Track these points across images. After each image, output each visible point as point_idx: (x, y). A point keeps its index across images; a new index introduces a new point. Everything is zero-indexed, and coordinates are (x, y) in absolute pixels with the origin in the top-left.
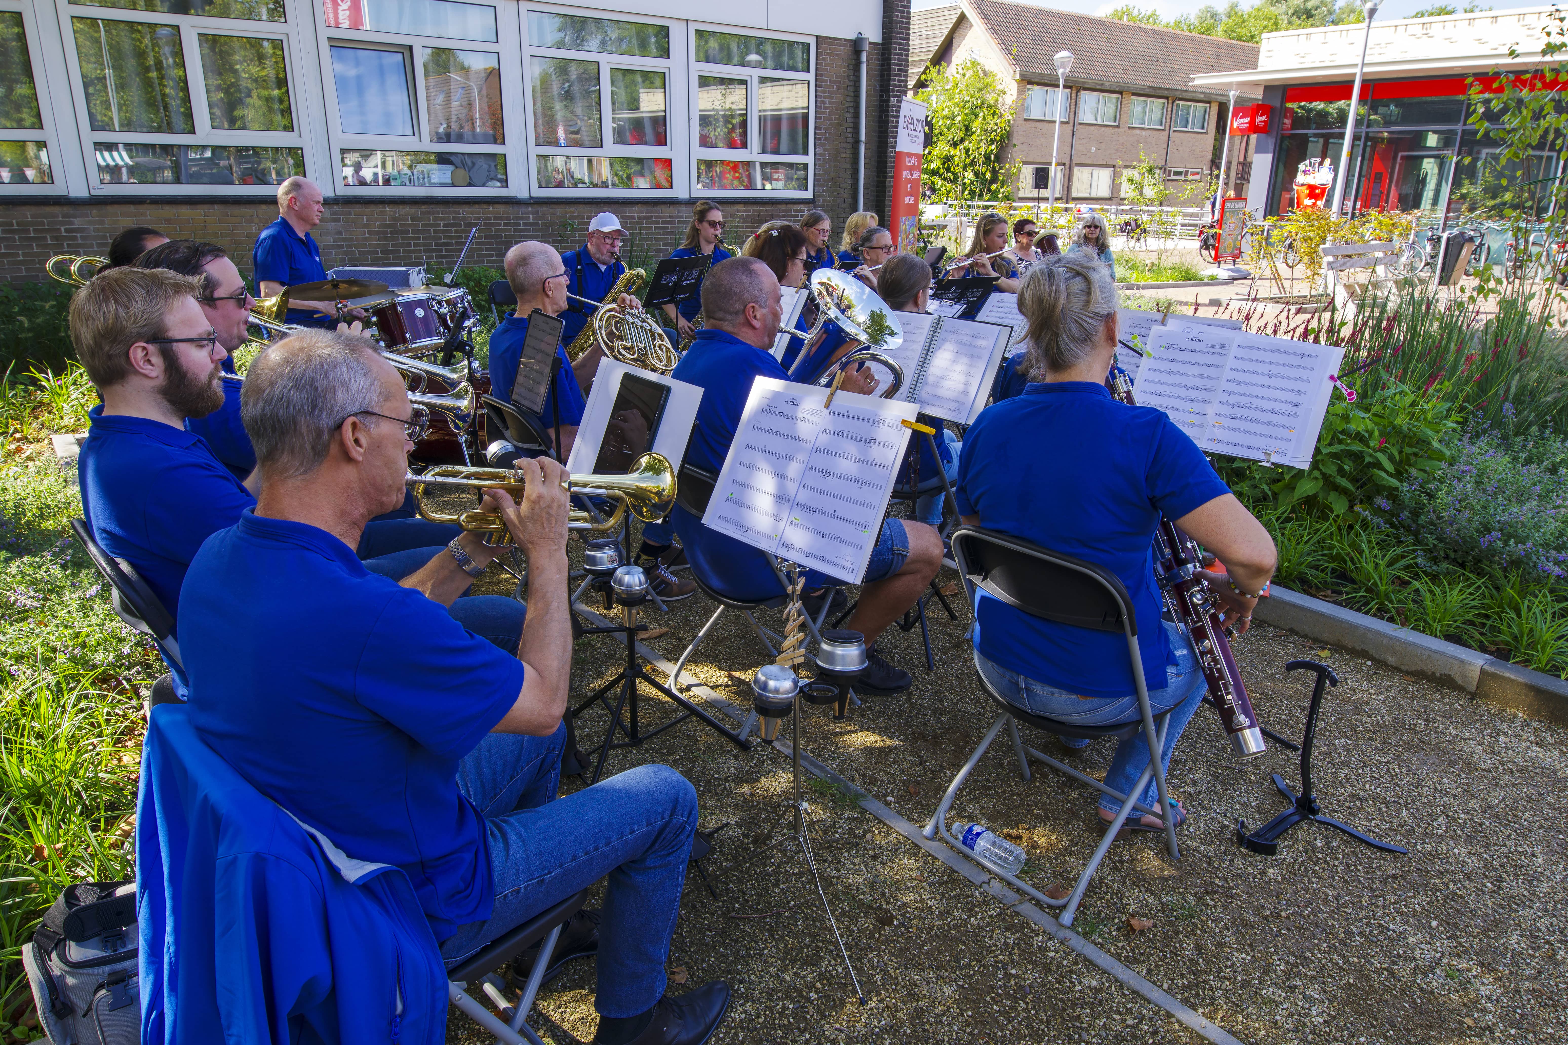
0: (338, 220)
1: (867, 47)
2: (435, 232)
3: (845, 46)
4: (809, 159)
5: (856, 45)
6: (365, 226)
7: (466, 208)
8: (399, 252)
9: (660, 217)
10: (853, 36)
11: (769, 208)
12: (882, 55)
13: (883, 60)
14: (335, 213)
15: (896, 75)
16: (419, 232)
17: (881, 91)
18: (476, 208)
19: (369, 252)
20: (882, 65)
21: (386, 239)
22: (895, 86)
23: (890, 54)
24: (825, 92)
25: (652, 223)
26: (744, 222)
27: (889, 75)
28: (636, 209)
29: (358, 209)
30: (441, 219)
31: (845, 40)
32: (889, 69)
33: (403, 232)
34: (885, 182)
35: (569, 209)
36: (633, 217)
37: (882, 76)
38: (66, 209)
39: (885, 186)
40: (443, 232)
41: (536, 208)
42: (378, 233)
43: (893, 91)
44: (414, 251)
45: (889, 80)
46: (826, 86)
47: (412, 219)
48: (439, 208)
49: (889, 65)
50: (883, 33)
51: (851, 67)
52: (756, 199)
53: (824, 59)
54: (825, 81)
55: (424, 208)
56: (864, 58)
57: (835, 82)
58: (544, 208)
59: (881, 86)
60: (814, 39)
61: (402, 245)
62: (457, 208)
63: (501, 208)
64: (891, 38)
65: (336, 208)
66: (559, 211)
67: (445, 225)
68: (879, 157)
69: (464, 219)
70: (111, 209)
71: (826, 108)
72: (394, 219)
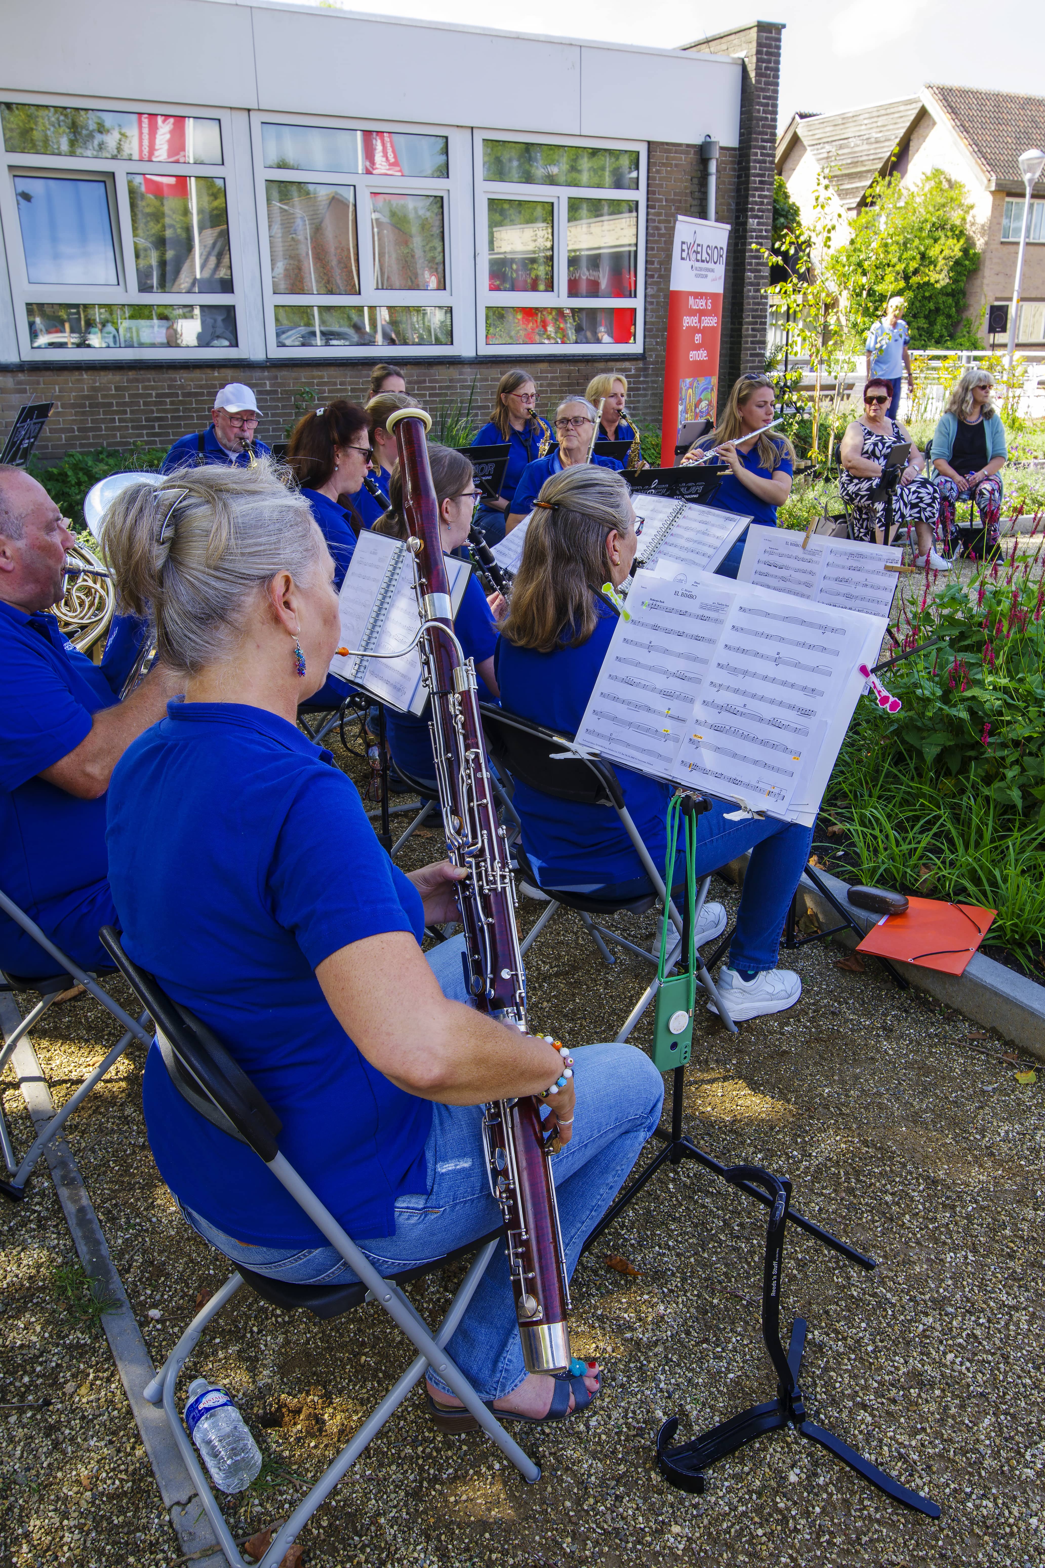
0: (24, 391)
1: (716, 153)
2: (145, 404)
3: (687, 153)
4: (637, 303)
5: (702, 152)
8: (100, 429)
9: (436, 381)
10: (698, 140)
11: (582, 366)
12: (739, 163)
13: (740, 169)
14: (20, 383)
15: (756, 189)
16: (125, 404)
17: (738, 211)
18: (197, 374)
19: (62, 430)
20: (739, 177)
21: (84, 413)
22: (756, 203)
23: (748, 162)
24: (659, 214)
25: (425, 389)
26: (549, 385)
27: (747, 189)
29: (48, 376)
30: (153, 388)
31: (688, 146)
32: (747, 182)
33: (105, 405)
34: (740, 330)
35: (316, 372)
37: (738, 190)
39: (740, 336)
40: (156, 403)
41: (274, 372)
42: (73, 406)
43: (753, 210)
44: (119, 429)
45: (747, 197)
46: (661, 207)
47: (117, 388)
48: (150, 375)
49: (748, 176)
50: (741, 135)
51: (696, 181)
52: (565, 356)
53: (658, 172)
54: (660, 200)
55: (131, 374)
56: (713, 167)
57: (673, 201)
58: (284, 373)
59: (738, 204)
60: (645, 145)
61: (103, 421)
62: (172, 374)
64: (749, 140)
65: (21, 377)
66: (304, 375)
67: (158, 396)
68: (734, 297)
69: (182, 387)
71: (660, 235)
72: (94, 389)
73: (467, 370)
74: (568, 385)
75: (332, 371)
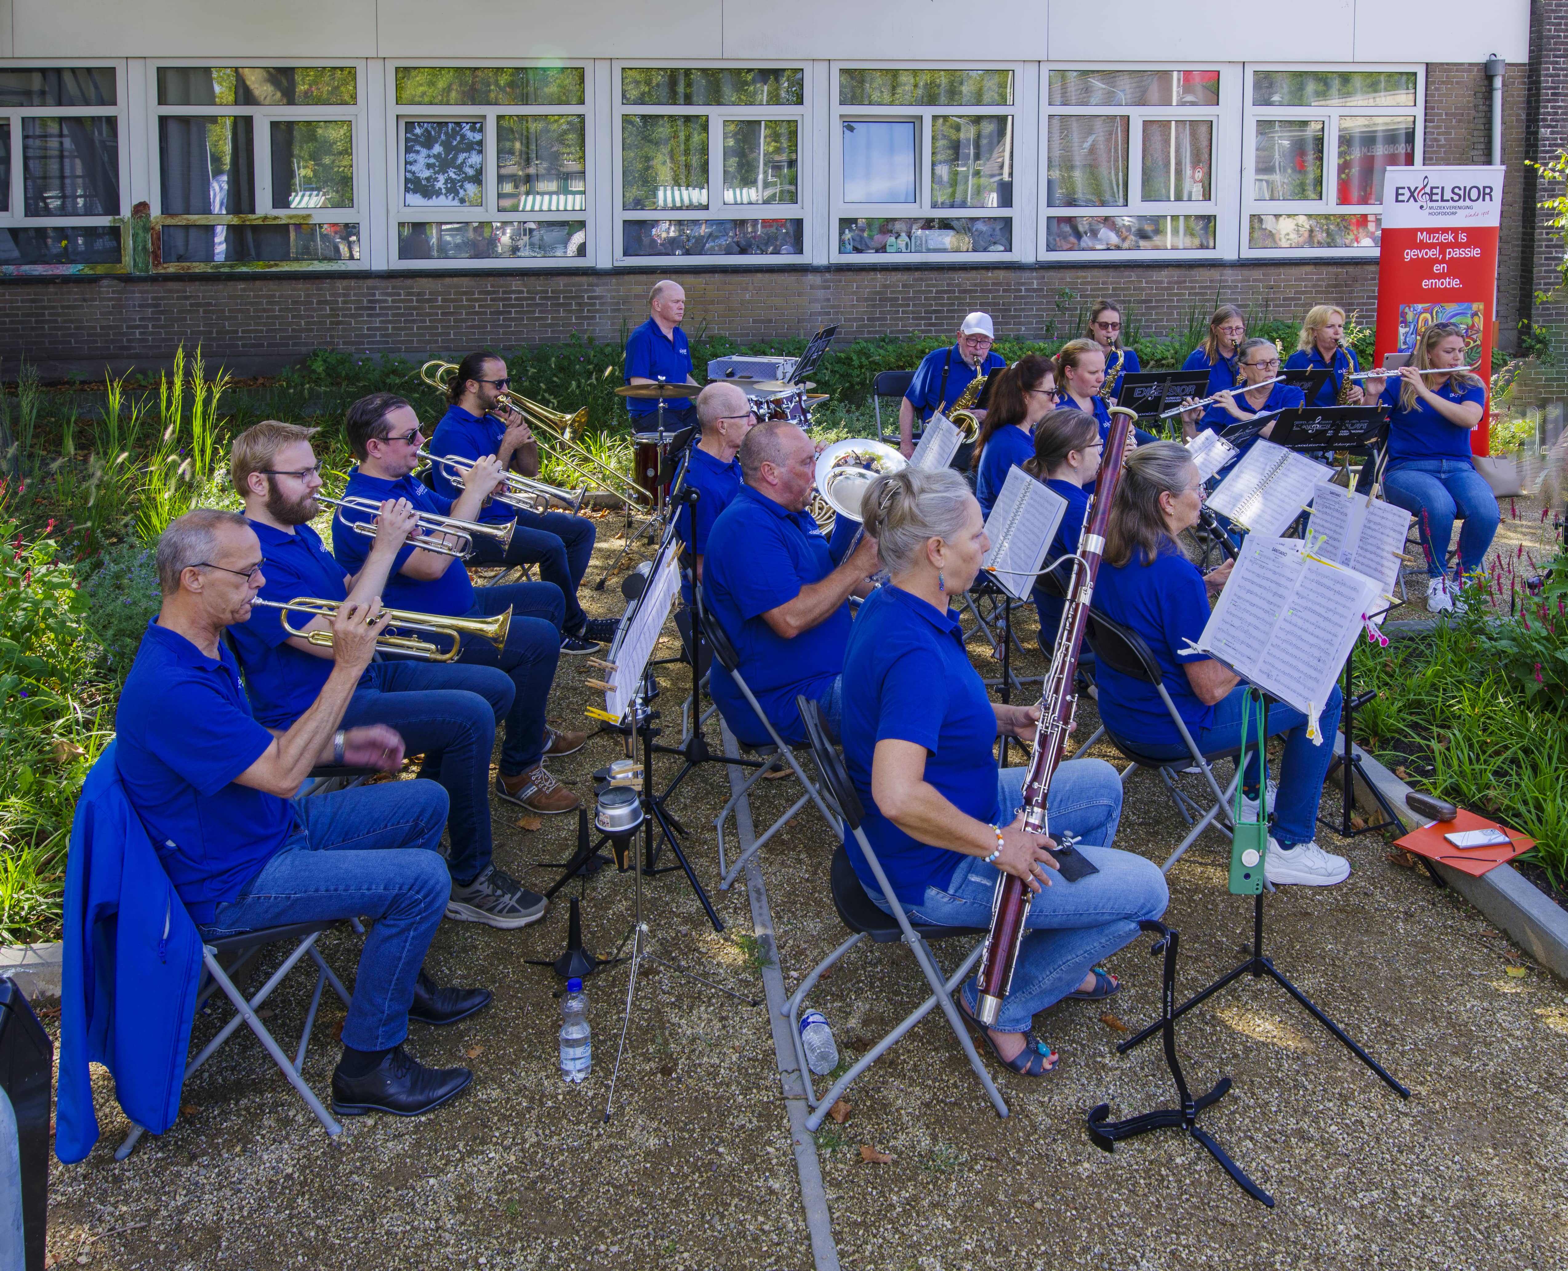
1: (1500, 70)
2: (926, 299)
3: (1470, 71)
5: (1487, 71)
6: (854, 293)
7: (963, 274)
8: (885, 319)
9: (1196, 282)
10: (1482, 59)
11: (1351, 269)
12: (1529, 77)
13: (1530, 83)
14: (826, 281)
15: (1549, 101)
16: (909, 299)
17: (1528, 121)
18: (973, 274)
19: (855, 320)
20: (1529, 89)
21: (874, 306)
22: (1549, 114)
23: (1539, 76)
24: (1439, 127)
25: (1186, 288)
26: (1314, 286)
27: (1538, 101)
28: (1165, 273)
29: (850, 276)
30: (934, 286)
31: (1470, 64)
32: (1538, 95)
33: (891, 299)
34: (1533, 234)
35: (1081, 273)
36: (1161, 282)
37: (1529, 102)
38: (591, 279)
39: (1533, 240)
40: (935, 298)
41: (1042, 273)
42: (866, 300)
43: (1545, 120)
44: (901, 319)
45: (1538, 108)
46: (1442, 121)
47: (904, 286)
48: (933, 275)
49: (1538, 89)
50: (1531, 51)
51: (1480, 95)
52: (1332, 258)
53: (1437, 89)
54: (1440, 115)
55: (917, 274)
56: (1498, 83)
57: (1454, 115)
58: (1052, 273)
59: (1528, 115)
60: (1424, 67)
61: (889, 312)
63: (1001, 274)
64: (1540, 57)
65: (828, 276)
66: (1069, 275)
67: (937, 292)
68: (1525, 202)
69: (959, 285)
70: (627, 278)
71: (1439, 146)
72: (885, 286)
73: (1228, 272)
74: (1336, 286)
75: (1096, 272)
